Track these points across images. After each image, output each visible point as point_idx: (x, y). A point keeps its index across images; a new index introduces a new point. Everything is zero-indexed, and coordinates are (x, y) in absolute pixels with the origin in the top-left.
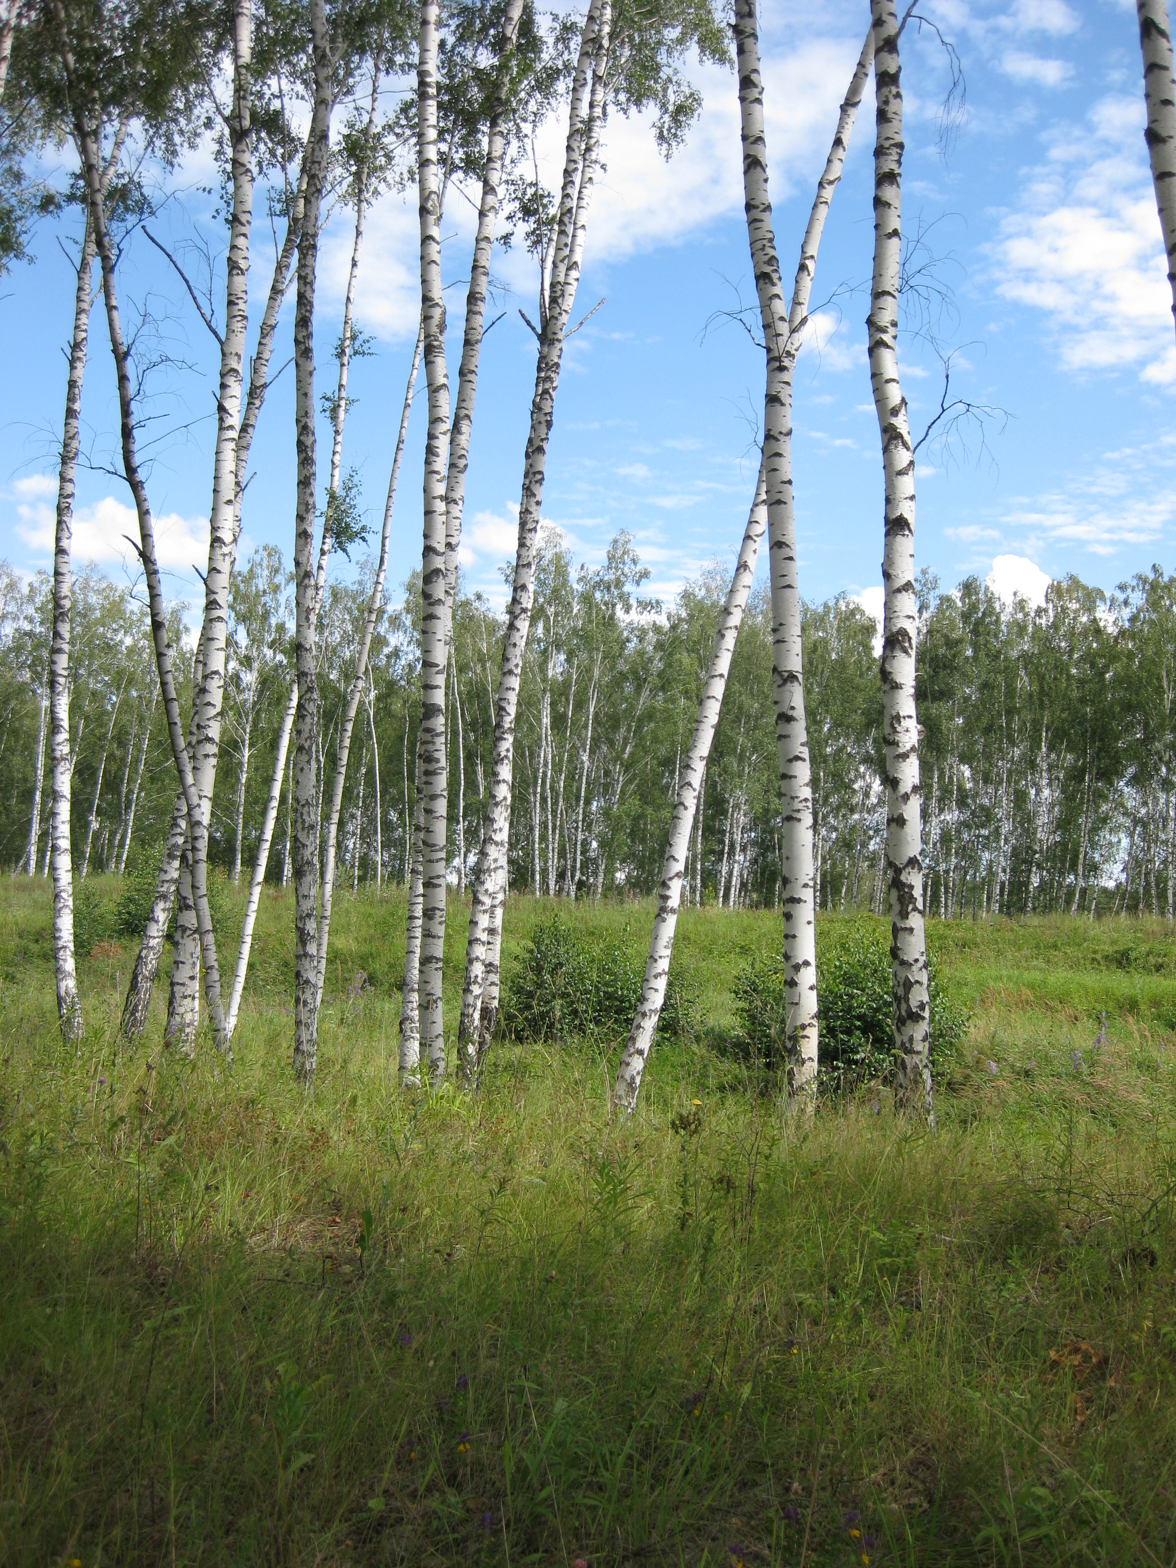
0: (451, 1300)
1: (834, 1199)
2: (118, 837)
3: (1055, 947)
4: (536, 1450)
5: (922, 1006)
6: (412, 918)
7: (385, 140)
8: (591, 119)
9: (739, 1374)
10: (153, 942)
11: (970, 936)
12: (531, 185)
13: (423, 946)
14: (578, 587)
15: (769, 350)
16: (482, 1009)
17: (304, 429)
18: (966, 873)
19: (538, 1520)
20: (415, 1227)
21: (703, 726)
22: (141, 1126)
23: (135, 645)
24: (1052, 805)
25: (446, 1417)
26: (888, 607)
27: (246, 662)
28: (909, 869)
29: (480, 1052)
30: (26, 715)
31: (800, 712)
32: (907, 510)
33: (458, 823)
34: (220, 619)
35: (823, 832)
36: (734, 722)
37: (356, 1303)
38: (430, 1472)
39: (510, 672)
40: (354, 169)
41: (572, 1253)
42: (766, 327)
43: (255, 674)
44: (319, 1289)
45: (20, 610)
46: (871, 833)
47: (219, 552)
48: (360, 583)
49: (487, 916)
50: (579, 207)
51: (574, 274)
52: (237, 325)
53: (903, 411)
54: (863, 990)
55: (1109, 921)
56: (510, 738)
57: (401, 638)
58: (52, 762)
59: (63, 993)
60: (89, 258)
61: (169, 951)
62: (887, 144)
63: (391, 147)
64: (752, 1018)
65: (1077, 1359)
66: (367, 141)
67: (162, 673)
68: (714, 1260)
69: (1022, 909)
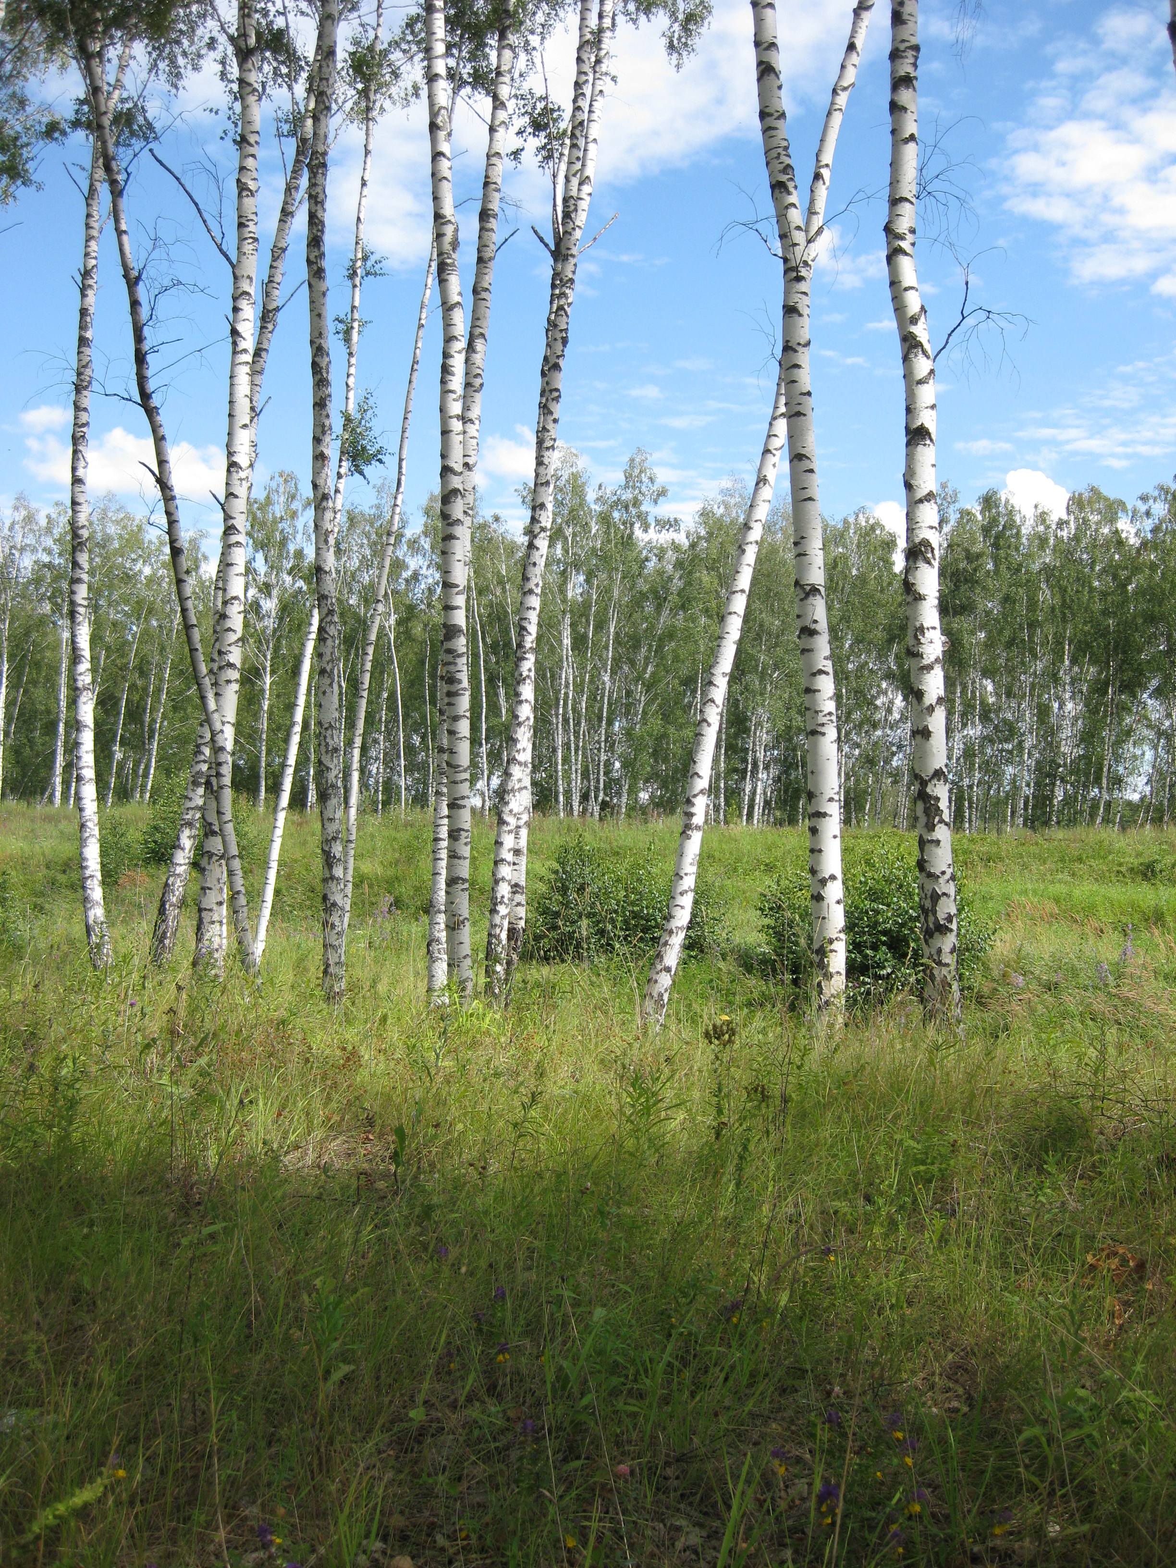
0: (486, 1213)
1: (866, 1108)
2: (142, 767)
3: (1080, 860)
4: (575, 1359)
5: (949, 919)
6: (437, 840)
7: (392, 57)
8: (601, 30)
9: (775, 1280)
10: (180, 870)
11: (995, 849)
12: (541, 98)
13: (449, 867)
14: (596, 508)
15: (786, 260)
16: (509, 930)
17: (318, 351)
18: (990, 788)
19: (578, 1427)
20: (448, 1143)
21: (724, 642)
22: (172, 1048)
23: (154, 574)
24: (1076, 719)
25: (485, 1328)
26: (910, 517)
27: (266, 589)
28: (935, 781)
29: (508, 972)
30: (47, 647)
31: (823, 625)
32: (927, 419)
33: (481, 745)
34: (238, 543)
35: (846, 749)
36: (755, 639)
37: (392, 1217)
38: (470, 1381)
39: (531, 592)
40: (360, 86)
41: (608, 1164)
42: (783, 236)
43: (275, 601)
44: (354, 1204)
45: (38, 541)
46: (894, 749)
47: (235, 476)
48: (378, 507)
49: (512, 836)
50: (589, 121)
51: (586, 189)
52: (248, 248)
53: (922, 319)
54: (888, 905)
55: (1133, 833)
56: (531, 657)
57: (421, 562)
58: (75, 692)
59: (91, 922)
60: (98, 184)
61: (195, 879)
62: (902, 47)
63: (398, 64)
64: (779, 935)
65: (1115, 1263)
66: (373, 58)
67: (182, 600)
68: (749, 1171)
69: (1046, 823)
